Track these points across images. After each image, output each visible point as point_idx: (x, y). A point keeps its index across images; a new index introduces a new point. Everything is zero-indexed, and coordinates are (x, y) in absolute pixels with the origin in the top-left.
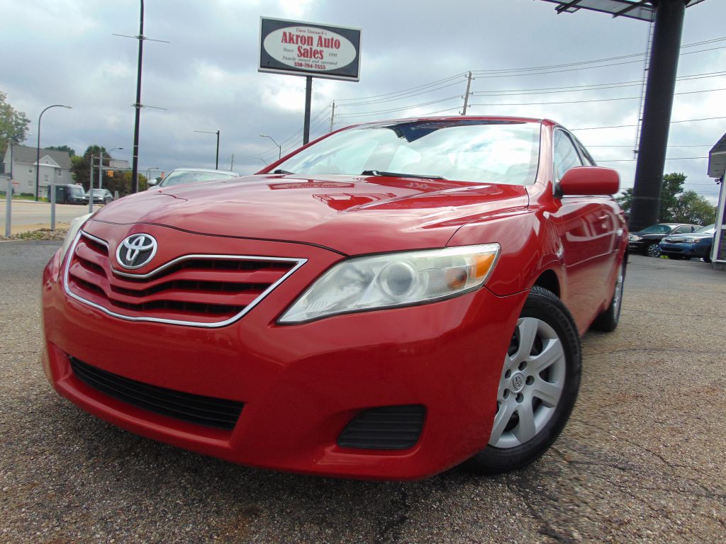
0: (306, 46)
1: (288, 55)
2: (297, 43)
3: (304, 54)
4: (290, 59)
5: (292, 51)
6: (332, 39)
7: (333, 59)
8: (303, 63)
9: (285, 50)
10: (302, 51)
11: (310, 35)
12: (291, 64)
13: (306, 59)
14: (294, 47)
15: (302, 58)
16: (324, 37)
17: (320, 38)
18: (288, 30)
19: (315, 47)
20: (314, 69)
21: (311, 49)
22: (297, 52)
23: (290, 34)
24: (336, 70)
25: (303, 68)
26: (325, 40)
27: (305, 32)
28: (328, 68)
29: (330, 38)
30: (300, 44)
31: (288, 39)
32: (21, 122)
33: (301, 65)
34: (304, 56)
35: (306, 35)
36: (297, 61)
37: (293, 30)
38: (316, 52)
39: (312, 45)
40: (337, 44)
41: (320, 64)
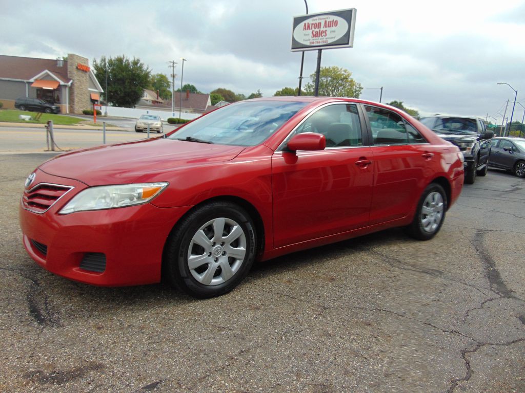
0: (317, 30)
1: (307, 38)
2: (312, 29)
3: (315, 35)
4: (307, 40)
5: (309, 35)
6: (333, 21)
7: (333, 35)
8: (315, 41)
9: (305, 35)
10: (314, 33)
11: (319, 21)
12: (307, 43)
13: (316, 38)
14: (310, 32)
15: (314, 38)
16: (328, 20)
17: (326, 22)
18: (306, 22)
19: (322, 29)
20: (321, 44)
21: (320, 30)
22: (311, 35)
23: (308, 23)
24: (335, 42)
25: (315, 45)
26: (329, 22)
27: (316, 20)
28: (330, 41)
29: (332, 20)
30: (313, 29)
31: (307, 27)
32: (358, 89)
33: (313, 43)
34: (315, 37)
35: (317, 22)
36: (311, 41)
37: (309, 21)
38: (323, 32)
39: (320, 27)
40: (336, 23)
41: (324, 40)
